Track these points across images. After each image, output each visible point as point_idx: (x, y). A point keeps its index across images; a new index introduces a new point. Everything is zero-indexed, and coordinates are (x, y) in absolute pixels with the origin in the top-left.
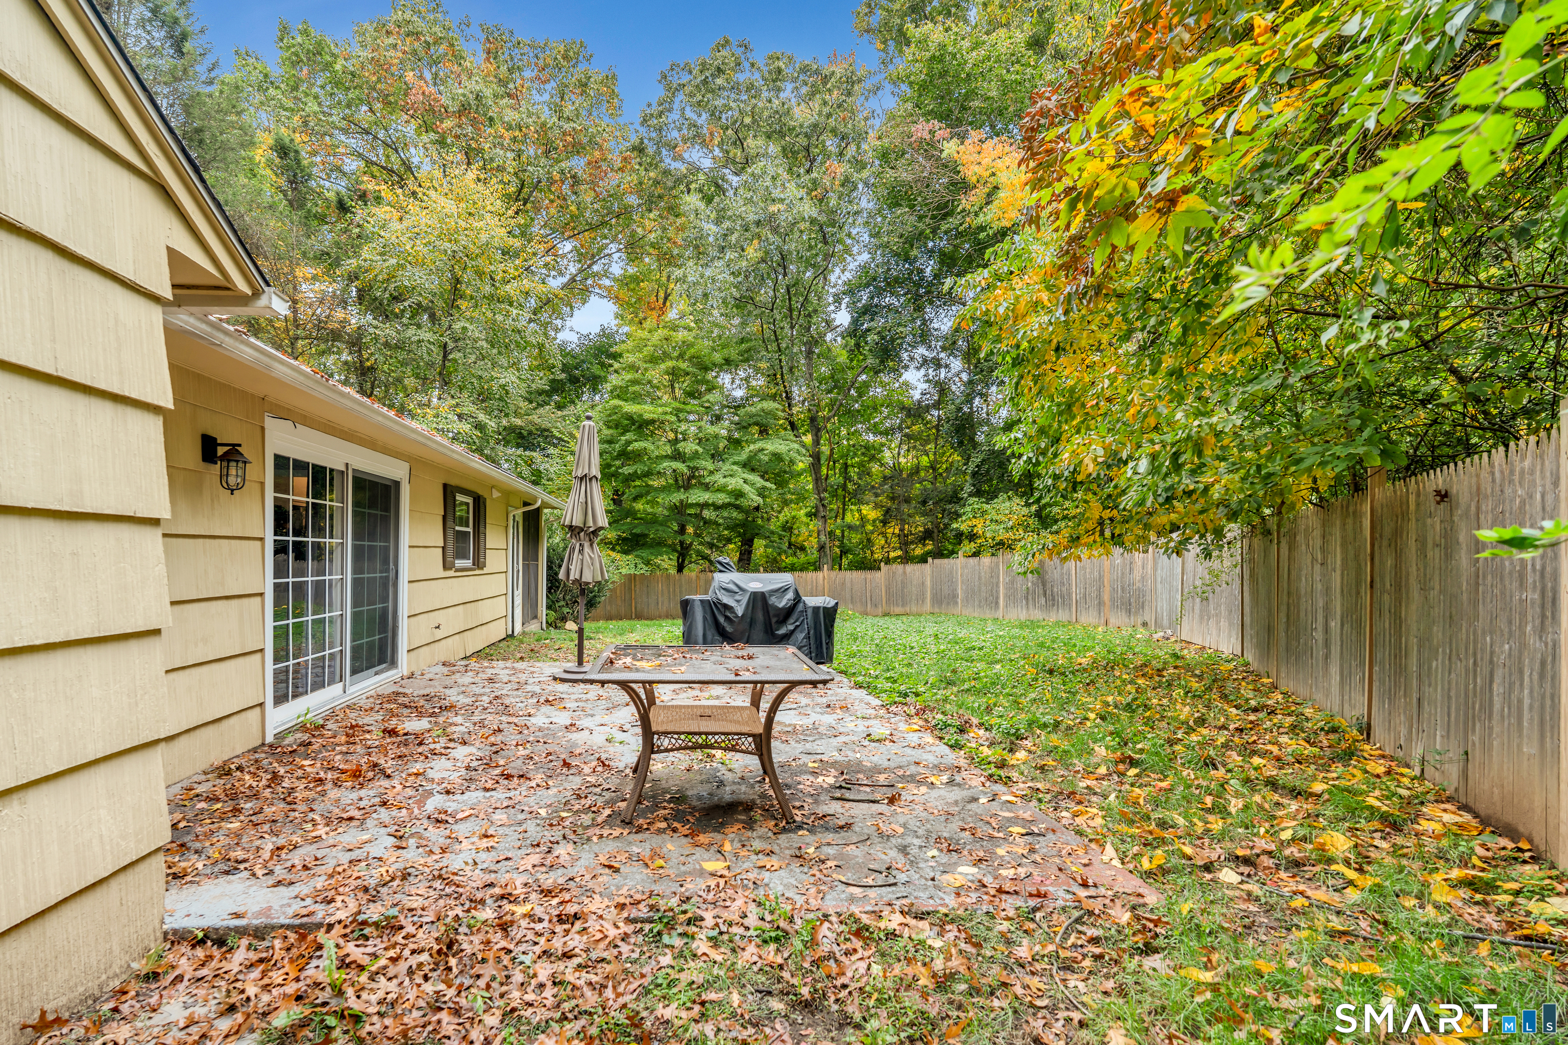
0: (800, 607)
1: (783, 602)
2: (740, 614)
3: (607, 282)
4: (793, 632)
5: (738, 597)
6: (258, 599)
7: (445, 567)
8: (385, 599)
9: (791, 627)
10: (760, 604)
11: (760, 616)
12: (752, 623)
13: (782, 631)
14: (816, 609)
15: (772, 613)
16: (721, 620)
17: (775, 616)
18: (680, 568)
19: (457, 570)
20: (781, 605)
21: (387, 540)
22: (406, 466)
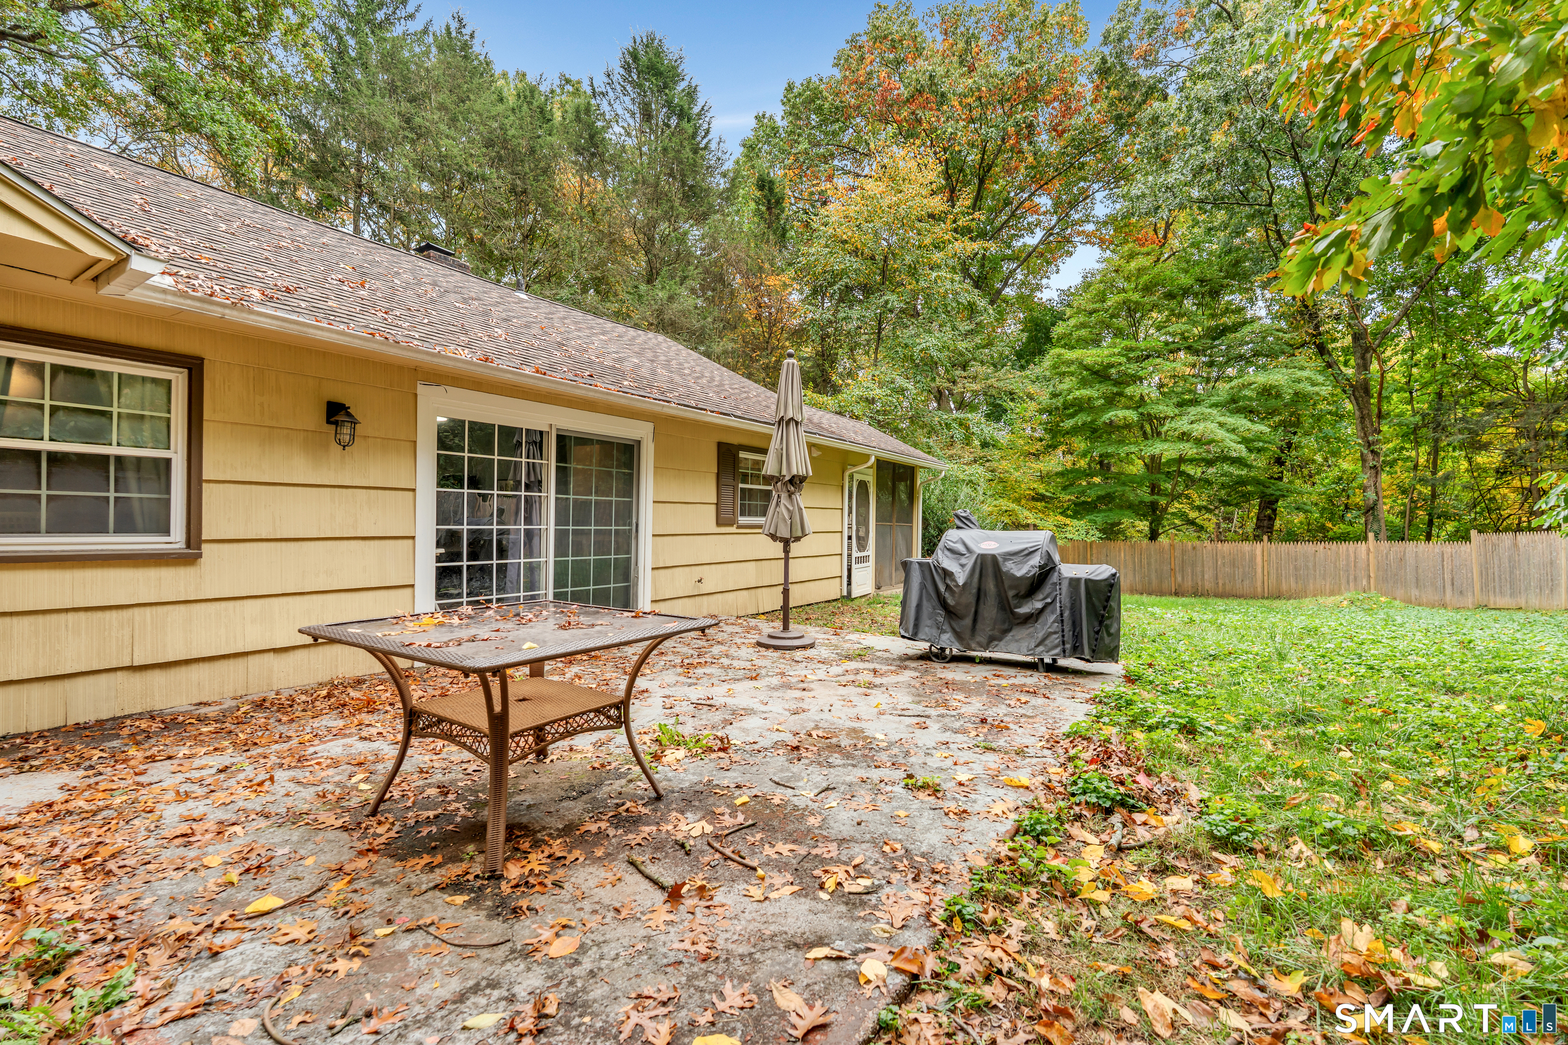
0: (1054, 578)
1: (1023, 570)
2: (961, 582)
3: (1090, 227)
4: (1041, 611)
5: (963, 561)
6: (410, 541)
7: (719, 523)
8: (628, 552)
9: (1039, 605)
10: (990, 570)
11: (990, 586)
12: (980, 595)
13: (1024, 609)
14: (1074, 582)
15: (1007, 583)
16: (942, 588)
17: (1011, 587)
18: (1154, 535)
19: (739, 527)
20: (1019, 574)
21: (631, 496)
22: (650, 426)
